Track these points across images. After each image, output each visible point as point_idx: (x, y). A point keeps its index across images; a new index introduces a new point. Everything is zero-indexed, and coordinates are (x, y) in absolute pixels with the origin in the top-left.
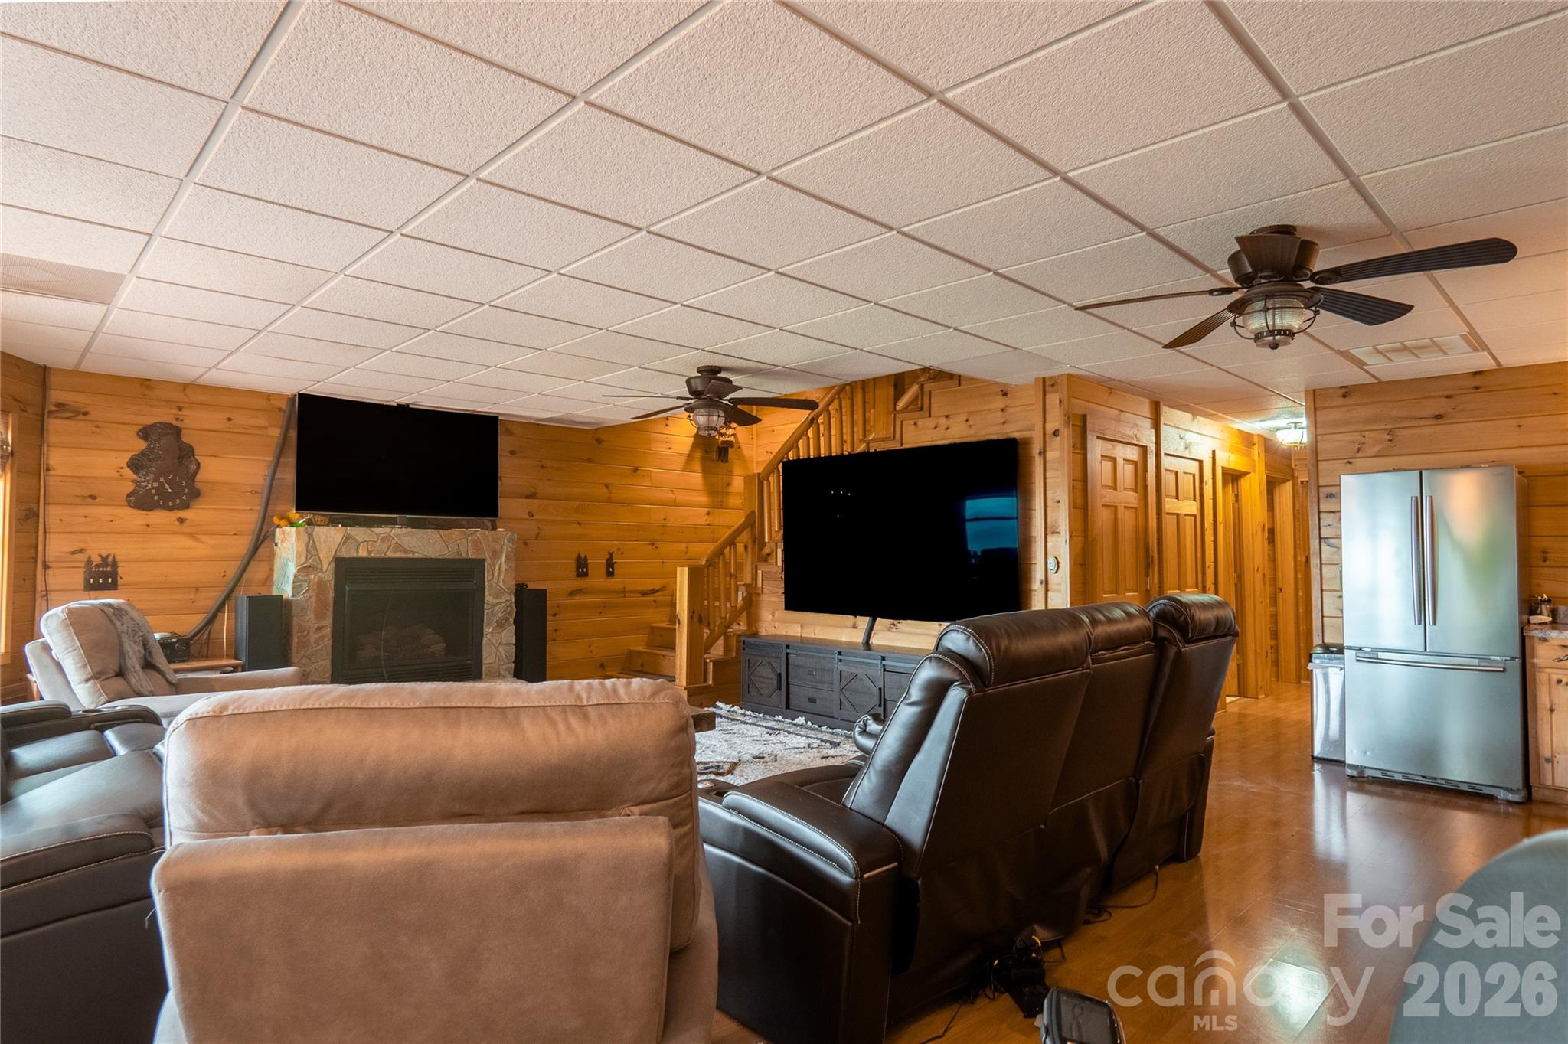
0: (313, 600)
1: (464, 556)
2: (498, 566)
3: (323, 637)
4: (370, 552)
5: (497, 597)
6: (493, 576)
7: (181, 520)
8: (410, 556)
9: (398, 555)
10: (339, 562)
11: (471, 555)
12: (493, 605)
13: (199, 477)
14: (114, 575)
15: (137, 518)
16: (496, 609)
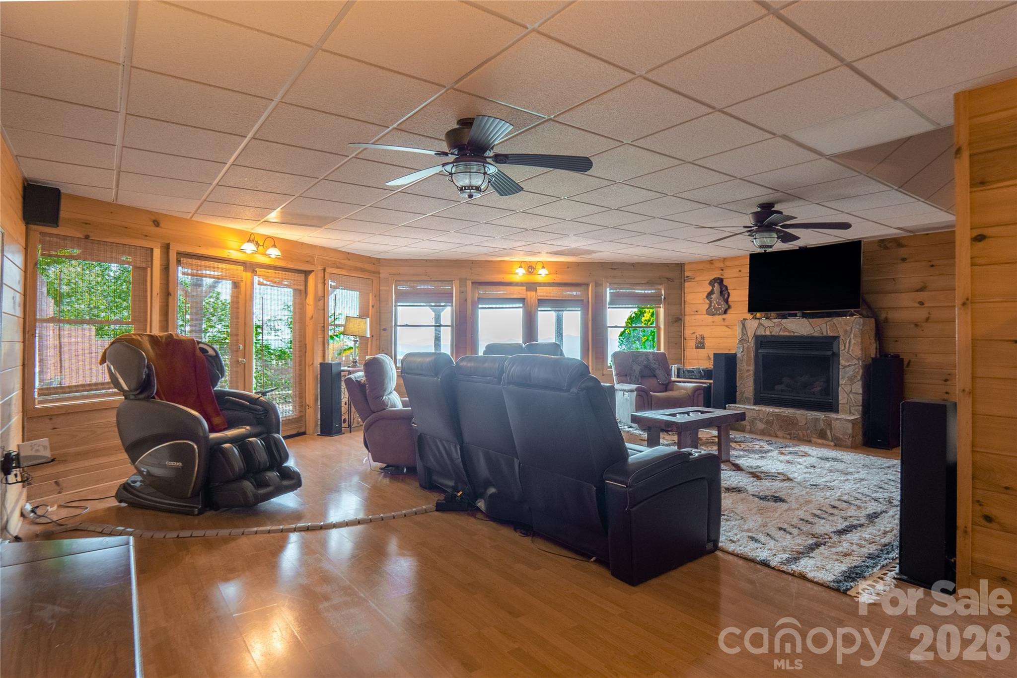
0: (745, 356)
1: (825, 334)
2: (848, 341)
3: (750, 375)
4: (771, 333)
5: (849, 361)
6: (845, 347)
7: (724, 319)
8: (792, 334)
9: (786, 334)
10: (756, 337)
11: (830, 334)
12: (845, 367)
13: (730, 299)
14: (703, 343)
15: (710, 318)
16: (847, 369)
